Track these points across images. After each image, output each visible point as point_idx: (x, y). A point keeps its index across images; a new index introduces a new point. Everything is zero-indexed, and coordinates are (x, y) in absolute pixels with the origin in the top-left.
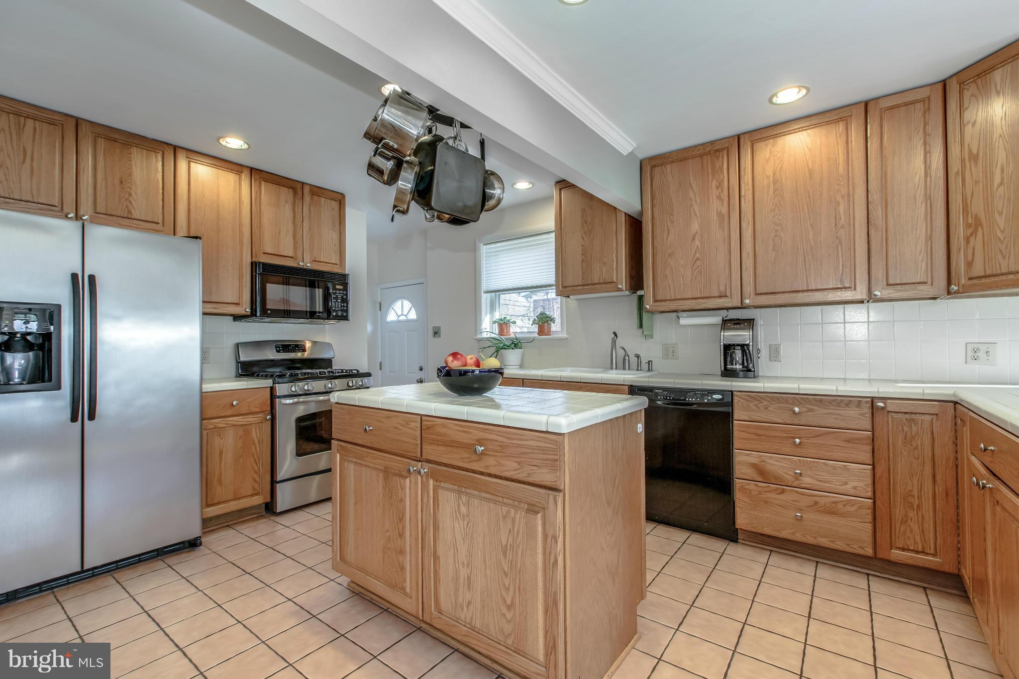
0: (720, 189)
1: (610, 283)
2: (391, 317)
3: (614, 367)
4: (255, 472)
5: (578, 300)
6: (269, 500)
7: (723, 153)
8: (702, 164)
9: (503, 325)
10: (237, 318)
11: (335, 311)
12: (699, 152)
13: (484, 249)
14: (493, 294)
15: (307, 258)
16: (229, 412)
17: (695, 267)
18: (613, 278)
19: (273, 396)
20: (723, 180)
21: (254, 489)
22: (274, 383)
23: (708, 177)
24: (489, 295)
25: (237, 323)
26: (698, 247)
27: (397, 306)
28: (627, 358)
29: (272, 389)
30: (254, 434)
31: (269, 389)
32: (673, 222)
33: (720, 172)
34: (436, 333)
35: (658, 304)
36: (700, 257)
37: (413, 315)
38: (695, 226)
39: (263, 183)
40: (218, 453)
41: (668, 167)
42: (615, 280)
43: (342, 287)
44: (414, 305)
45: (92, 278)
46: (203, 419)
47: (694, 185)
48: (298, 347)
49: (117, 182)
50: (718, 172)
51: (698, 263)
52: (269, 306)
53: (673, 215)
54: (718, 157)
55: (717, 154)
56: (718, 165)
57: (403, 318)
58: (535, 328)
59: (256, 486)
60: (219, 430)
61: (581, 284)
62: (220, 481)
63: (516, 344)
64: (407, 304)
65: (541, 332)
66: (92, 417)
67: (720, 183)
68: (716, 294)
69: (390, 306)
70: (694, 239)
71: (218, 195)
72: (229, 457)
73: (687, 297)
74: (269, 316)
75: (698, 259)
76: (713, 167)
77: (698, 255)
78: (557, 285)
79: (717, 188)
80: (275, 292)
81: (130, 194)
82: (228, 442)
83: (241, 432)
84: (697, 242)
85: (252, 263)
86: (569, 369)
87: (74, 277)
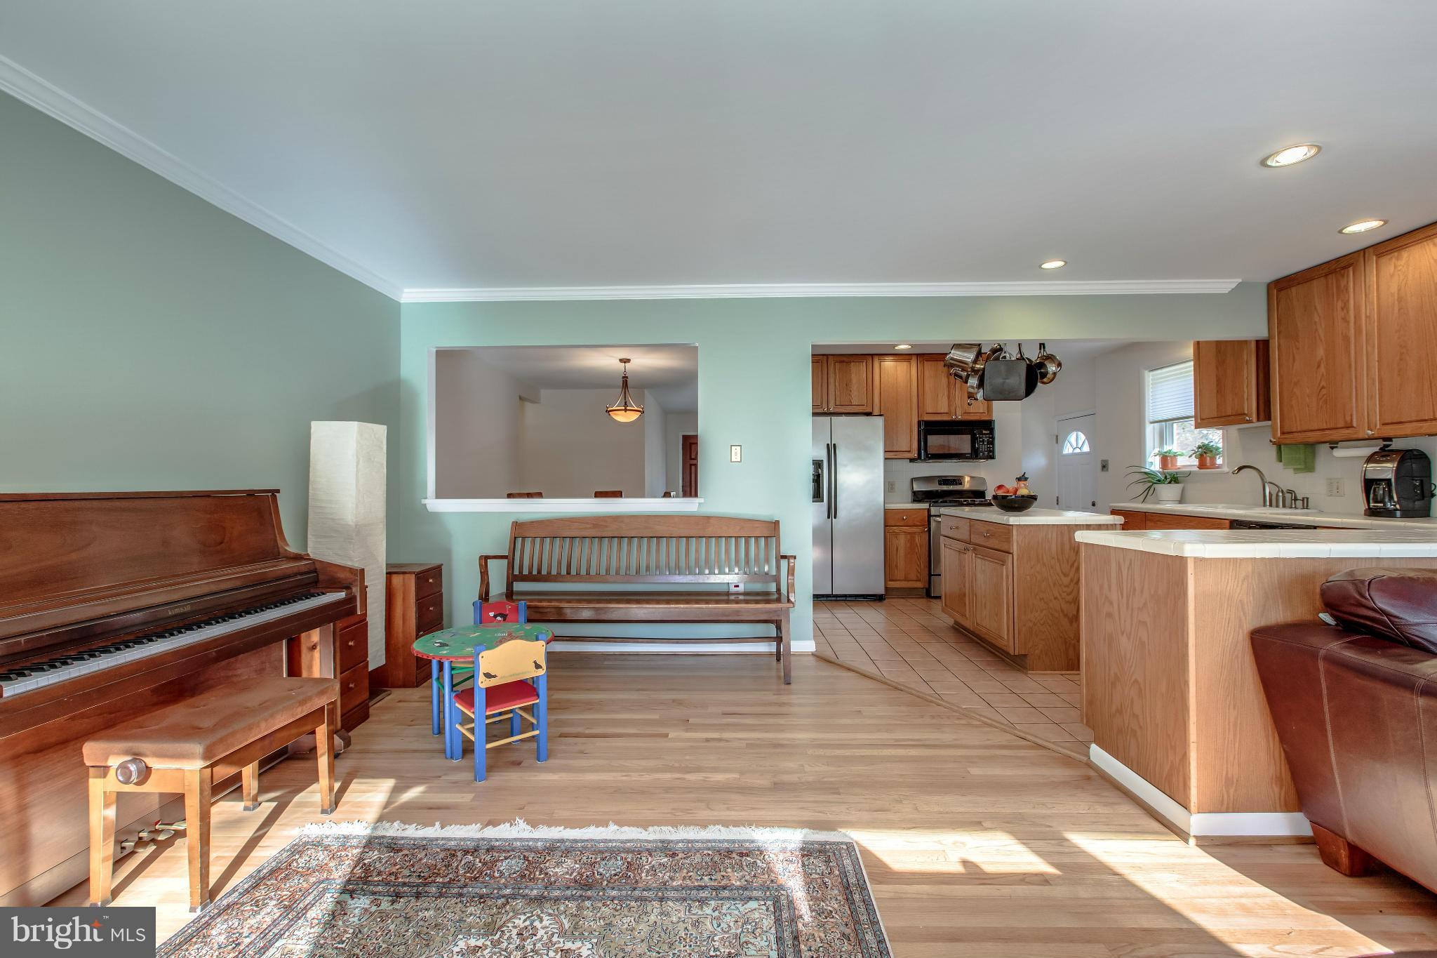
0: (1345, 311)
1: (1242, 414)
2: (1068, 450)
3: (1268, 504)
4: (918, 566)
5: (1239, 429)
6: (927, 586)
7: (1348, 271)
8: (1327, 285)
9: (1165, 459)
10: (912, 460)
11: (982, 452)
12: (1324, 271)
13: (1150, 377)
14: (1164, 423)
15: (959, 412)
16: (902, 523)
17: (1320, 397)
18: (1244, 410)
19: (929, 516)
20: (1348, 301)
21: (917, 576)
22: (930, 506)
23: (1333, 298)
24: (1156, 425)
25: (911, 464)
26: (1323, 375)
27: (1072, 437)
28: (1280, 494)
29: (929, 510)
30: (917, 539)
31: (926, 511)
32: (1298, 349)
33: (1345, 291)
34: (1104, 467)
35: (1286, 436)
36: (1325, 385)
37: (1086, 449)
38: (1321, 352)
39: (925, 362)
40: (895, 549)
41: (1294, 290)
42: (1246, 412)
43: (988, 432)
44: (1087, 438)
45: (834, 445)
46: (886, 526)
47: (1318, 307)
48: (957, 480)
49: (845, 385)
50: (1343, 291)
51: (1324, 391)
52: (930, 451)
53: (1298, 342)
54: (1343, 276)
55: (1343, 271)
56: (1343, 283)
57: (1078, 451)
58: (1195, 462)
59: (919, 575)
60: (896, 534)
61: (1216, 416)
62: (896, 566)
63: (1174, 479)
64: (1082, 437)
65: (1202, 465)
66: (835, 518)
67: (1345, 304)
68: (1341, 424)
69: (1065, 438)
70: (1319, 366)
71: (897, 379)
72: (902, 552)
73: (1313, 428)
74: (930, 459)
75: (1323, 387)
76: (1338, 287)
77: (1323, 383)
78: (1195, 417)
79: (1342, 309)
80: (935, 441)
81: (851, 391)
82: (901, 542)
83: (909, 537)
84: (1323, 369)
85: (918, 422)
86: (1220, 506)
87: (828, 445)
